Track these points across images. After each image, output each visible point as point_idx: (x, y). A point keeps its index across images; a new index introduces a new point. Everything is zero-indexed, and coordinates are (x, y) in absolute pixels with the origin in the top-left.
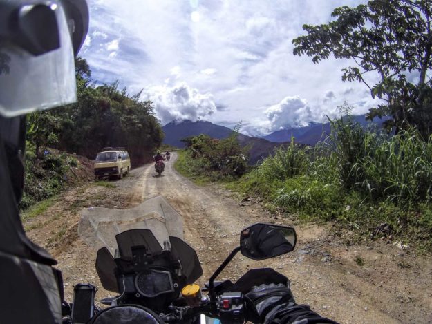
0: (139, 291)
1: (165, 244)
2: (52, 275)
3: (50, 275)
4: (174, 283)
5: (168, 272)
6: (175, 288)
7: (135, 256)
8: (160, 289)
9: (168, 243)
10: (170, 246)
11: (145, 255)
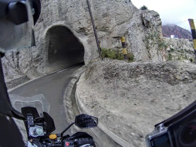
0: (29, 133)
1: (40, 115)
2: (24, 124)
3: (23, 124)
4: (44, 132)
5: (42, 127)
6: (44, 134)
7: (28, 118)
8: (38, 133)
9: (42, 114)
10: (43, 116)
11: (32, 118)
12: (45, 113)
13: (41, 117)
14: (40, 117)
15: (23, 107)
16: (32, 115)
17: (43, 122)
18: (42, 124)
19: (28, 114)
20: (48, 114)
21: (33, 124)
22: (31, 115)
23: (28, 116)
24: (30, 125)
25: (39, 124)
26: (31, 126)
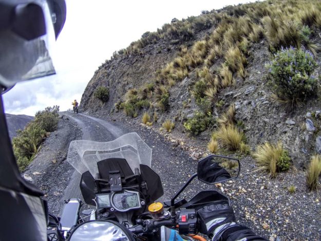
0: (113, 206)
1: (135, 170)
2: (40, 204)
4: (141, 201)
5: (137, 193)
6: (142, 205)
7: (112, 179)
8: (130, 205)
9: (138, 169)
10: (140, 171)
11: (120, 178)
12: (143, 167)
13: (137, 174)
14: (135, 175)
15: (100, 160)
16: (119, 172)
17: (141, 183)
18: (138, 186)
19: (110, 172)
20: (150, 167)
21: (121, 189)
22: (117, 173)
23: (111, 176)
24: (114, 191)
25: (133, 187)
26: (117, 192)
